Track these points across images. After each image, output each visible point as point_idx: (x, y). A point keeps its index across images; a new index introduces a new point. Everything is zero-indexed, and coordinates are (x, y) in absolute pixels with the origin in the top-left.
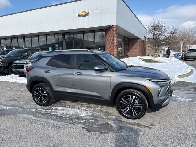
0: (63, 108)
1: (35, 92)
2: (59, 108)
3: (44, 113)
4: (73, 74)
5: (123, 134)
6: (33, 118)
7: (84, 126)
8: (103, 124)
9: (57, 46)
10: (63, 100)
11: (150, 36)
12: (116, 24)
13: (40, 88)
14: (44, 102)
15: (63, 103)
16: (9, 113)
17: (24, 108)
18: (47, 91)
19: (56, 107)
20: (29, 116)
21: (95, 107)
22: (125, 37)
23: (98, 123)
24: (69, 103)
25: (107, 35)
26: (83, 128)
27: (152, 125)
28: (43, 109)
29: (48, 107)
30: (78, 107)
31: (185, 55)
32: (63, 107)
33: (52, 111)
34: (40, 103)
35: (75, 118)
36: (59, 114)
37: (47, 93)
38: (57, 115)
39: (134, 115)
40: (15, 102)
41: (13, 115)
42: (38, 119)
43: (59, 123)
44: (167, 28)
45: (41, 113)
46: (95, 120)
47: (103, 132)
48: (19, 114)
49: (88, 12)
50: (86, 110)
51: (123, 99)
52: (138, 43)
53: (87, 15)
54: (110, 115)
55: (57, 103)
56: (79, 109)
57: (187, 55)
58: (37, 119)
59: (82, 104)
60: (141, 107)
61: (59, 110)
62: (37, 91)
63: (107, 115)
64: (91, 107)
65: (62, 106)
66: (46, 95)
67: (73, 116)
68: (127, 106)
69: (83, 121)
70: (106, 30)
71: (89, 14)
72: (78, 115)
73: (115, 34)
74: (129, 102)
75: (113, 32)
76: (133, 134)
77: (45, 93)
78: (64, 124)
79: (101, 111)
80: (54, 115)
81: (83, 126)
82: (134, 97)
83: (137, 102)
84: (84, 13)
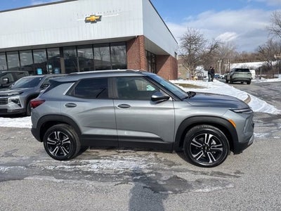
0: (97, 161)
1: (49, 139)
2: (90, 161)
3: (69, 170)
4: (114, 108)
5: (207, 190)
6: (55, 180)
7: (145, 185)
8: (171, 178)
9: (50, 67)
10: (91, 149)
11: (185, 52)
12: (142, 34)
13: (59, 133)
14: (65, 154)
15: (94, 154)
16: (9, 176)
17: (31, 166)
18: (69, 136)
19: (87, 161)
20: (47, 178)
21: (146, 155)
22: (151, 53)
23: (163, 178)
24: (102, 153)
25: (130, 50)
26: (144, 187)
27: (239, 172)
28: (65, 164)
29: (73, 161)
30: (120, 157)
31: (231, 77)
32: (96, 159)
33: (82, 166)
34: (59, 157)
35: (124, 174)
36: (96, 171)
37: (70, 139)
38: (93, 172)
39: (211, 161)
40: (11, 158)
41: (19, 179)
42: (66, 181)
43: (103, 184)
44: (206, 41)
45: (65, 172)
46: (156, 173)
47: (177, 189)
48: (27, 176)
49: (101, 17)
50: (135, 161)
51: (194, 140)
52: (168, 62)
53: (99, 20)
54: (174, 164)
55: (84, 153)
56: (122, 159)
57: (234, 77)
58: (63, 182)
59: (124, 152)
60: (221, 149)
61: (92, 164)
62: (53, 137)
63: (170, 166)
64: (140, 156)
65: (93, 157)
66: (69, 142)
67: (119, 171)
68: (199, 150)
69: (139, 177)
70: (128, 42)
71: (102, 19)
72: (127, 169)
73: (142, 48)
74: (203, 143)
75: (139, 46)
76: (220, 188)
77: (68, 140)
78: (111, 184)
79: (158, 160)
80: (88, 173)
81: (143, 185)
82: (211, 136)
83: (214, 142)
84: (94, 18)
